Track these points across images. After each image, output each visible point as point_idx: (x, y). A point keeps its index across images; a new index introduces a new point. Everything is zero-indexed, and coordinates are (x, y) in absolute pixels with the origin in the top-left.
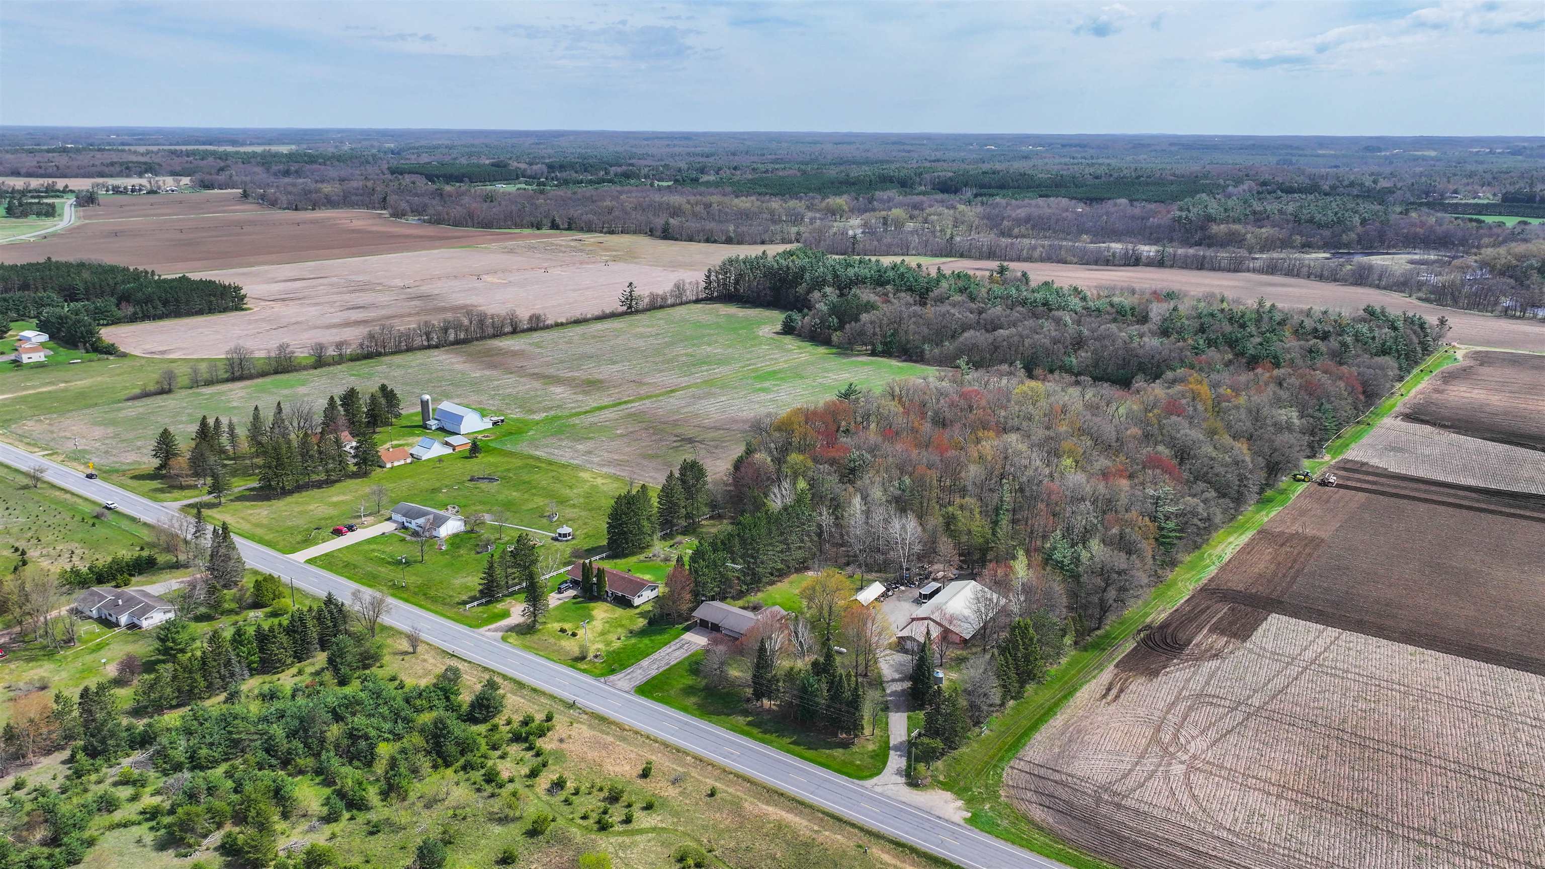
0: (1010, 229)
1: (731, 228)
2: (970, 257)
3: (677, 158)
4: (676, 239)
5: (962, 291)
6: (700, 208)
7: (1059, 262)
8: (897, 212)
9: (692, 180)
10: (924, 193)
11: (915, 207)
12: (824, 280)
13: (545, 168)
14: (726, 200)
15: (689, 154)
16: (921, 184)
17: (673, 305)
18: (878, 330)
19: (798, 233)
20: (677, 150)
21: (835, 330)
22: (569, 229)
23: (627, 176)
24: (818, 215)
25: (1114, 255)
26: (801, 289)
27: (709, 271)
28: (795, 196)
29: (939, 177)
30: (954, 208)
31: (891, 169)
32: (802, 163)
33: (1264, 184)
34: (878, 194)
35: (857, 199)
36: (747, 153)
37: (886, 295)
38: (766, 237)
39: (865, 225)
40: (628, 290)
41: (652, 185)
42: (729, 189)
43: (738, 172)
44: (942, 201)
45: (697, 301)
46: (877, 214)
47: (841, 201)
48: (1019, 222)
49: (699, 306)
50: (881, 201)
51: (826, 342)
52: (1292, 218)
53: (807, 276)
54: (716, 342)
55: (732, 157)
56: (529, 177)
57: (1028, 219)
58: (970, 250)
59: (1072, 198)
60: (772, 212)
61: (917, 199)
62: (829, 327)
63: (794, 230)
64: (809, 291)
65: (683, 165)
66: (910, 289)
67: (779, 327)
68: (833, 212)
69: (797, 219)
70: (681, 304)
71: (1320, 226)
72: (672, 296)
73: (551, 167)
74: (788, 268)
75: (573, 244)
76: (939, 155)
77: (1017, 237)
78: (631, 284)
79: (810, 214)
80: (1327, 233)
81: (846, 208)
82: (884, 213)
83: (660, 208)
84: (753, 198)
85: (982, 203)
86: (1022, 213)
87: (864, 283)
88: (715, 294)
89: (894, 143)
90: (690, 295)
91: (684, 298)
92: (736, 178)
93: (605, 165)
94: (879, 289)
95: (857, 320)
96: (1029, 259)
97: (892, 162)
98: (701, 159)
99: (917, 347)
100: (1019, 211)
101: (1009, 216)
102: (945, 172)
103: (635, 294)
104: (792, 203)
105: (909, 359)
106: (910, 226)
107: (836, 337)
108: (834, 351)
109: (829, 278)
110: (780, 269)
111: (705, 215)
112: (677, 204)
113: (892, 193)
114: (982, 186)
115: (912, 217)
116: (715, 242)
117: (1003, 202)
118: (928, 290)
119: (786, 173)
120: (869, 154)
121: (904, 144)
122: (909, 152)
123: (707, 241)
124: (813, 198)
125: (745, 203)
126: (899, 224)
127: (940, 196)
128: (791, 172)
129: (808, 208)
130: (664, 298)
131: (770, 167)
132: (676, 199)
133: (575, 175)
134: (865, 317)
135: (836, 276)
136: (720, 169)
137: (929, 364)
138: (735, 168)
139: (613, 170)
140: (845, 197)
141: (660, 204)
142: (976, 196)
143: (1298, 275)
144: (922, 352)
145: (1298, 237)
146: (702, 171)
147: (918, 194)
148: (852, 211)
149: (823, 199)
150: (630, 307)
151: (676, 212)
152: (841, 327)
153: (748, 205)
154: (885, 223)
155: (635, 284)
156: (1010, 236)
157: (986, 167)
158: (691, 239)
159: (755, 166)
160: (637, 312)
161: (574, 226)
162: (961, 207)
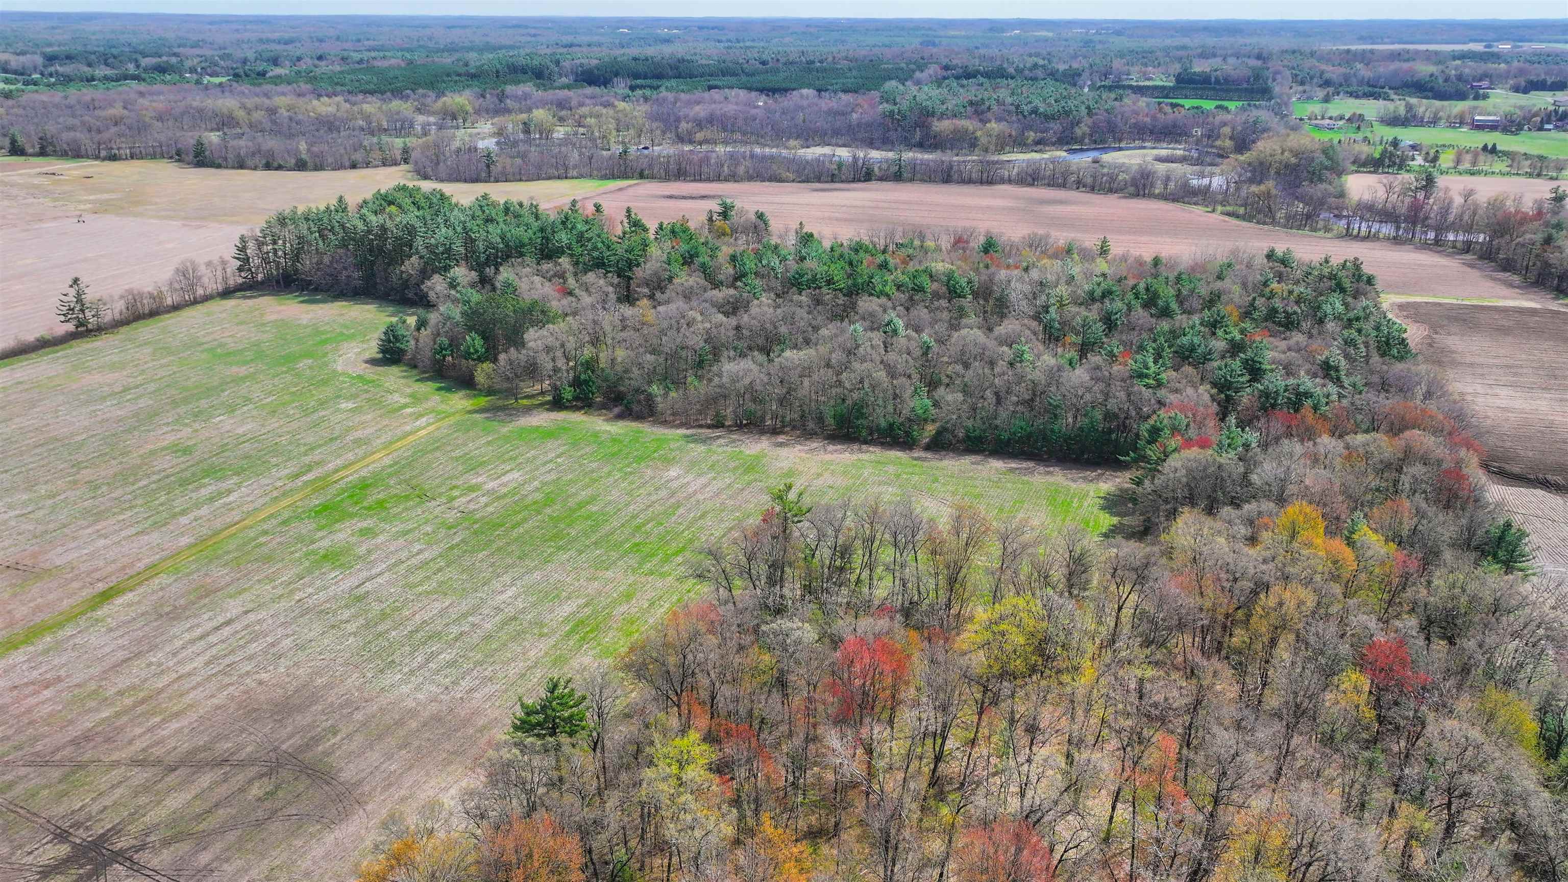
0: (689, 133)
1: (303, 146)
2: (652, 177)
3: (245, 46)
4: (219, 166)
5: (688, 260)
6: (258, 115)
7: (770, 180)
8: (540, 114)
9: (259, 74)
10: (568, 87)
11: (561, 105)
12: (448, 250)
13: (39, 60)
14: (301, 102)
15: (261, 41)
16: (561, 75)
17: (176, 308)
18: (561, 363)
19: (406, 151)
20: (247, 35)
21: (480, 360)
22: (43, 153)
23: (162, 69)
24: (432, 119)
25: (840, 166)
26: (412, 265)
27: (242, 239)
28: (397, 93)
29: (582, 65)
30: (613, 105)
31: (521, 57)
32: (409, 50)
33: (946, 68)
34: (510, 89)
35: (483, 96)
36: (338, 38)
37: (562, 276)
38: (358, 156)
39: (500, 133)
40: (72, 292)
41: (198, 82)
42: (305, 87)
43: (323, 63)
44: (593, 97)
45: (227, 293)
46: (513, 116)
47: (461, 99)
48: (700, 124)
49: (230, 303)
50: (516, 98)
51: (466, 382)
52: (1013, 108)
53: (419, 242)
54: (247, 400)
55: (317, 44)
56: (15, 72)
57: (711, 120)
58: (651, 166)
59: (750, 89)
60: (367, 118)
61: (562, 94)
62: (467, 355)
63: (398, 142)
64: (425, 273)
65: (251, 55)
66: (599, 264)
67: (372, 349)
68: (452, 116)
69: (403, 127)
70: (195, 302)
71: (1048, 117)
72: (173, 290)
73: (51, 59)
74: (383, 228)
75: (36, 181)
76: (568, 39)
77: (700, 144)
78: (76, 281)
79: (421, 119)
80: (1056, 126)
81: (469, 108)
82: (524, 116)
83: (200, 117)
84: (339, 99)
85: (646, 99)
86: (700, 111)
87: (521, 255)
88: (260, 277)
89: (514, 27)
90: (210, 283)
91: (200, 292)
92: (318, 71)
93: (135, 54)
94: (547, 266)
95: (520, 344)
96: (733, 177)
97: (519, 48)
98: (274, 47)
99: (637, 391)
100: (697, 108)
101: (686, 116)
102: (590, 59)
103: (88, 297)
104: (396, 104)
105: (628, 414)
106: (560, 132)
107: (483, 372)
108: (482, 401)
109: (459, 247)
110: (369, 232)
111: (268, 125)
112: (225, 111)
113: (527, 88)
114: (636, 76)
115: (561, 119)
116: (279, 168)
117: (670, 96)
118: (631, 264)
119: (386, 64)
120: (488, 39)
121: (526, 27)
122: (535, 35)
123: (268, 167)
124: (425, 96)
125: (325, 107)
126: (546, 133)
127: (589, 90)
128: (393, 61)
129: (419, 110)
130: (157, 297)
131: (366, 55)
132: (228, 103)
133: (86, 69)
134: (534, 337)
135: (469, 242)
136: (299, 59)
137: (665, 423)
138: (320, 58)
139: (145, 62)
140: (467, 92)
141: (200, 111)
142: (633, 88)
143: (1064, 186)
144: (650, 398)
145: (1032, 133)
146: (275, 62)
147: (560, 88)
148: (478, 112)
149: (438, 97)
150: (80, 324)
151: (225, 122)
152: (491, 355)
153: (332, 109)
154: (527, 131)
155: (84, 280)
156: (691, 142)
157: (634, 51)
158: (241, 166)
159: (345, 54)
160: (100, 329)
161: (49, 149)
162: (621, 105)
